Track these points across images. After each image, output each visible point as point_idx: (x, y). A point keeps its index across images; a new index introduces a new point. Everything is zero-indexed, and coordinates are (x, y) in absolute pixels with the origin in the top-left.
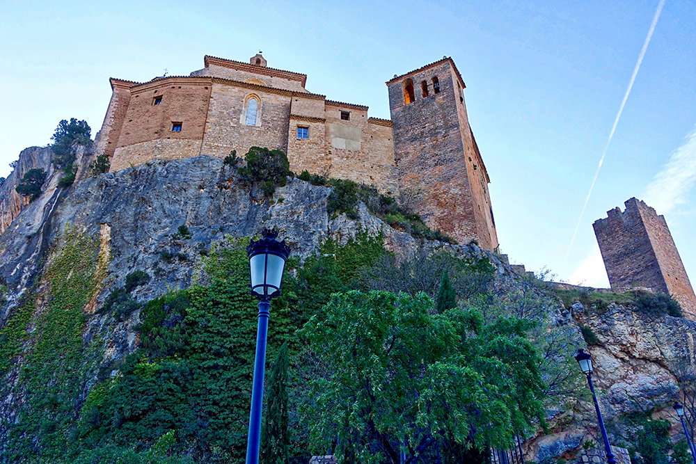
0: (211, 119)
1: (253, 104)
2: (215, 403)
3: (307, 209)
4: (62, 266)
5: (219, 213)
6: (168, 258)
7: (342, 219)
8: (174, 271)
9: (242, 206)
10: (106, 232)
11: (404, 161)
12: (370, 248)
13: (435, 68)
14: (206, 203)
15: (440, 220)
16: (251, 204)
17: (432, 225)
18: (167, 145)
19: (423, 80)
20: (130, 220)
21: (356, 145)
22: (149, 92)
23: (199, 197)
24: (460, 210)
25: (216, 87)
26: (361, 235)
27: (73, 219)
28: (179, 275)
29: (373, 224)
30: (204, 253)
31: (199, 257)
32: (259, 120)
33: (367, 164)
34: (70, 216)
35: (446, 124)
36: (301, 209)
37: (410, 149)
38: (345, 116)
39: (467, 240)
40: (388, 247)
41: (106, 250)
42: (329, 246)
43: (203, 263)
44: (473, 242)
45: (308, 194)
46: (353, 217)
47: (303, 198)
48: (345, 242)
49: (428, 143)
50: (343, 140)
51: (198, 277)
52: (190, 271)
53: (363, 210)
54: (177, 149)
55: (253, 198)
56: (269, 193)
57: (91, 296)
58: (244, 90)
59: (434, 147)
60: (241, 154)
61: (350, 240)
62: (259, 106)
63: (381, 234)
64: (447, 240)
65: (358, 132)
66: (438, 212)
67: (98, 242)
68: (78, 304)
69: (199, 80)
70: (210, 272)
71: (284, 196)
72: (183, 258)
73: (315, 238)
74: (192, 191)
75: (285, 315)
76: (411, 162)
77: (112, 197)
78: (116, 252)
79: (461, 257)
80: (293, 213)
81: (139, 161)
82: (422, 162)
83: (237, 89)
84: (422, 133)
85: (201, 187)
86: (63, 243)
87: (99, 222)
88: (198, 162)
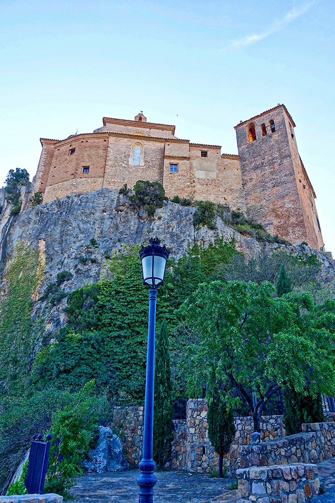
0: (109, 163)
1: (138, 150)
2: (120, 361)
3: (179, 224)
4: (16, 269)
5: (117, 229)
6: (84, 261)
7: (204, 230)
8: (88, 270)
9: (132, 223)
10: (42, 245)
11: (249, 185)
12: (225, 250)
13: (271, 113)
14: (108, 222)
15: (278, 228)
16: (139, 221)
17: (272, 232)
18: (80, 182)
19: (262, 123)
20: (58, 236)
21: (213, 175)
22: (67, 146)
23: (103, 219)
24: (293, 220)
25: (112, 139)
26: (219, 241)
27: (21, 237)
28: (92, 273)
29: (227, 233)
30: (108, 258)
31: (104, 260)
32: (142, 161)
33: (222, 189)
34: (19, 235)
35: (281, 155)
36: (174, 223)
37: (254, 176)
38: (204, 154)
39: (299, 242)
40: (238, 249)
41: (43, 257)
42: (195, 250)
43: (108, 264)
44: (304, 243)
45: (179, 212)
46: (212, 228)
47: (175, 216)
48: (206, 246)
49: (268, 170)
50: (203, 172)
51: (105, 274)
52: (99, 270)
53: (219, 223)
54: (87, 185)
55: (140, 217)
56: (151, 213)
57: (35, 289)
58: (132, 140)
59: (272, 173)
60: (131, 186)
61: (211, 245)
62: (142, 151)
63: (233, 240)
64: (284, 242)
65: (214, 165)
66: (276, 222)
67: (37, 252)
68: (27, 294)
69: (99, 135)
70: (113, 270)
71: (162, 215)
72: (94, 261)
73: (185, 244)
74: (98, 215)
75: (166, 300)
76: (255, 185)
77: (45, 220)
78: (50, 258)
79: (294, 255)
80: (169, 227)
81: (62, 195)
82: (263, 185)
83: (126, 140)
84: (262, 163)
85: (104, 211)
86: (15, 254)
87: (38, 238)
88: (101, 193)
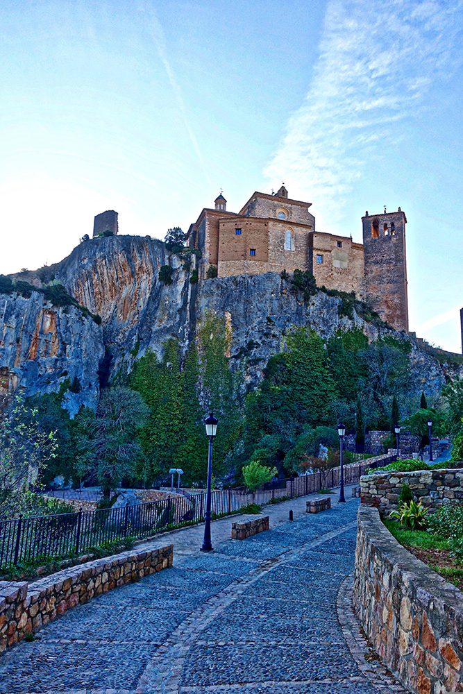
0: (271, 247)
1: (288, 234)
2: (305, 404)
3: (328, 312)
4: (206, 331)
5: (282, 308)
6: (267, 335)
7: (345, 318)
8: (271, 342)
9: (292, 305)
10: (228, 316)
11: (370, 275)
12: (357, 334)
13: (393, 216)
14: (276, 303)
15: (387, 316)
16: (297, 304)
17: (383, 318)
18: (251, 264)
19: (385, 222)
20: (242, 312)
21: (345, 265)
22: (231, 224)
23: (272, 299)
24: (398, 312)
25: (271, 224)
26: (354, 328)
27: (207, 306)
28: (274, 345)
29: (360, 322)
30: (283, 334)
31: (282, 336)
32: (293, 246)
33: (350, 277)
34: (206, 304)
35: (396, 257)
36: (325, 311)
37: (374, 269)
38: (339, 244)
39: (400, 329)
40: (365, 334)
41: (229, 326)
42: (339, 333)
43: (284, 341)
44: (403, 331)
45: (327, 301)
46: (351, 318)
47: (325, 304)
48: (346, 330)
49: (385, 267)
50: (339, 261)
51: (283, 347)
52: (279, 343)
53: (355, 313)
54: (256, 268)
55: (297, 300)
56: (307, 299)
57: (226, 348)
58: (285, 225)
59: (388, 271)
60: (290, 272)
61: (349, 330)
62: (292, 235)
63: (363, 327)
64: (391, 328)
65: (346, 255)
66: (386, 311)
67: (224, 321)
68: (220, 351)
69: (261, 220)
70: (289, 344)
71: (315, 302)
72: (274, 336)
73: (332, 328)
74: (268, 295)
75: (327, 369)
76: (374, 277)
78: (235, 327)
79: (397, 339)
80: (321, 313)
81: (237, 273)
82: (380, 278)
83: (281, 225)
84: (382, 260)
85: (272, 293)
86: (204, 319)
87: (223, 309)
88: (269, 276)
